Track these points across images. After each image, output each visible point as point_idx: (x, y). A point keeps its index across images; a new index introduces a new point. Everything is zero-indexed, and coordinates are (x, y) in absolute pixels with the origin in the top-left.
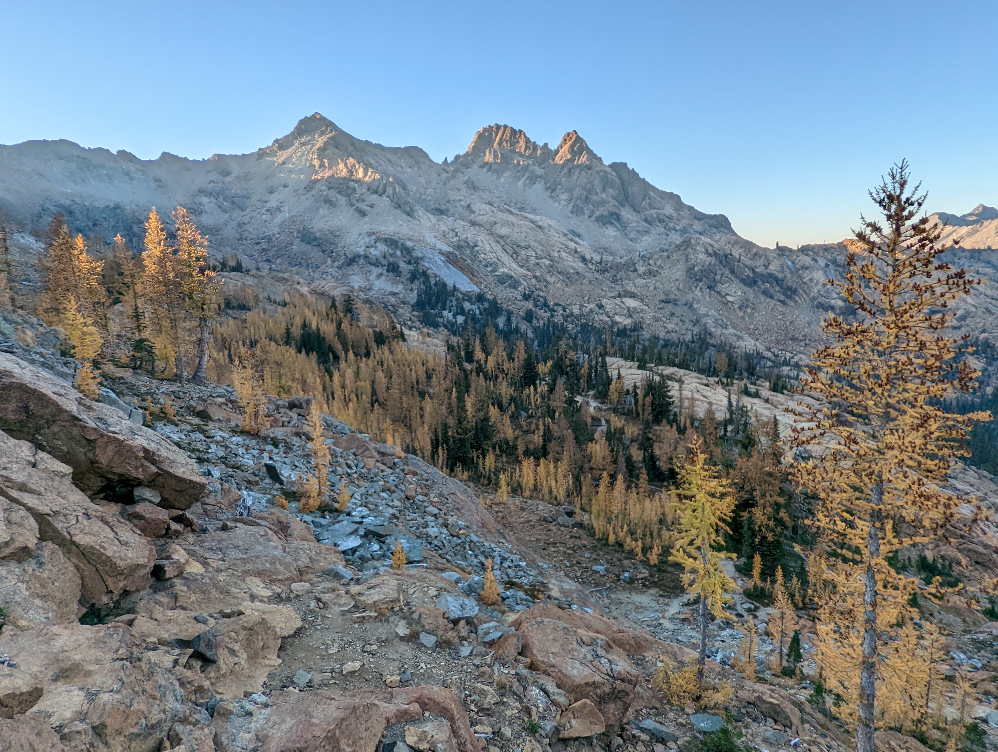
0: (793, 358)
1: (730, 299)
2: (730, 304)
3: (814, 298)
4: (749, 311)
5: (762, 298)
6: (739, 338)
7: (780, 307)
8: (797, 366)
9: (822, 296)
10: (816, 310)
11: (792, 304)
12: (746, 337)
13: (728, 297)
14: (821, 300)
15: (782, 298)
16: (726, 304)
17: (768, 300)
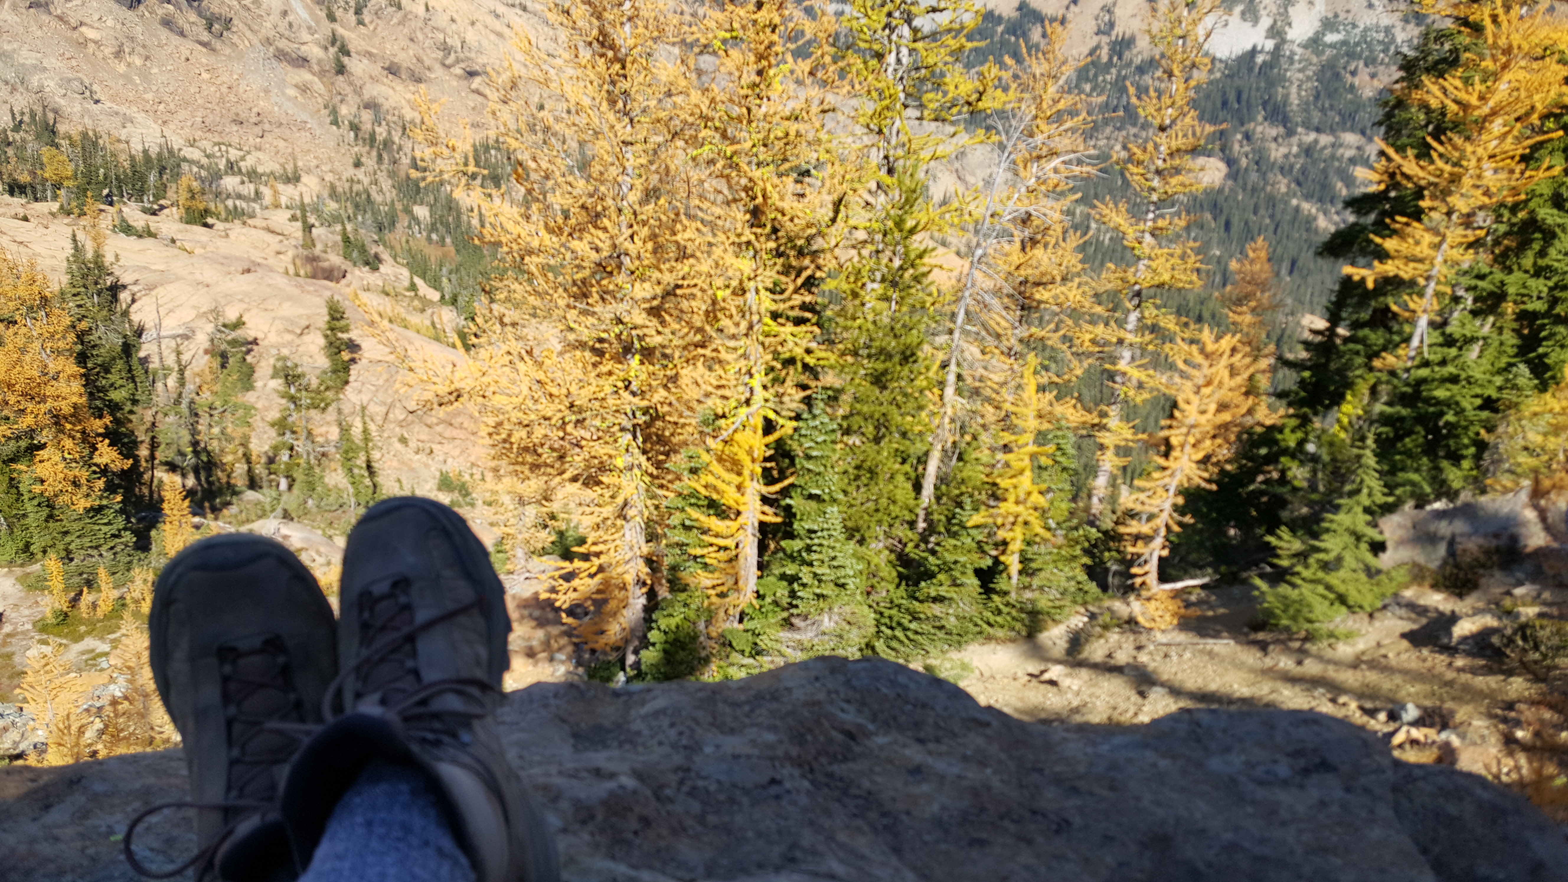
0: (243, 159)
1: (91, 34)
2: (91, 47)
3: (268, 42)
4: (138, 62)
5: (164, 34)
6: (127, 120)
7: (201, 55)
8: (253, 175)
9: (282, 36)
10: (275, 63)
11: (228, 51)
12: (140, 117)
13: (83, 29)
14: (282, 44)
15: (205, 36)
16: (84, 43)
17: (176, 40)
